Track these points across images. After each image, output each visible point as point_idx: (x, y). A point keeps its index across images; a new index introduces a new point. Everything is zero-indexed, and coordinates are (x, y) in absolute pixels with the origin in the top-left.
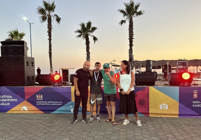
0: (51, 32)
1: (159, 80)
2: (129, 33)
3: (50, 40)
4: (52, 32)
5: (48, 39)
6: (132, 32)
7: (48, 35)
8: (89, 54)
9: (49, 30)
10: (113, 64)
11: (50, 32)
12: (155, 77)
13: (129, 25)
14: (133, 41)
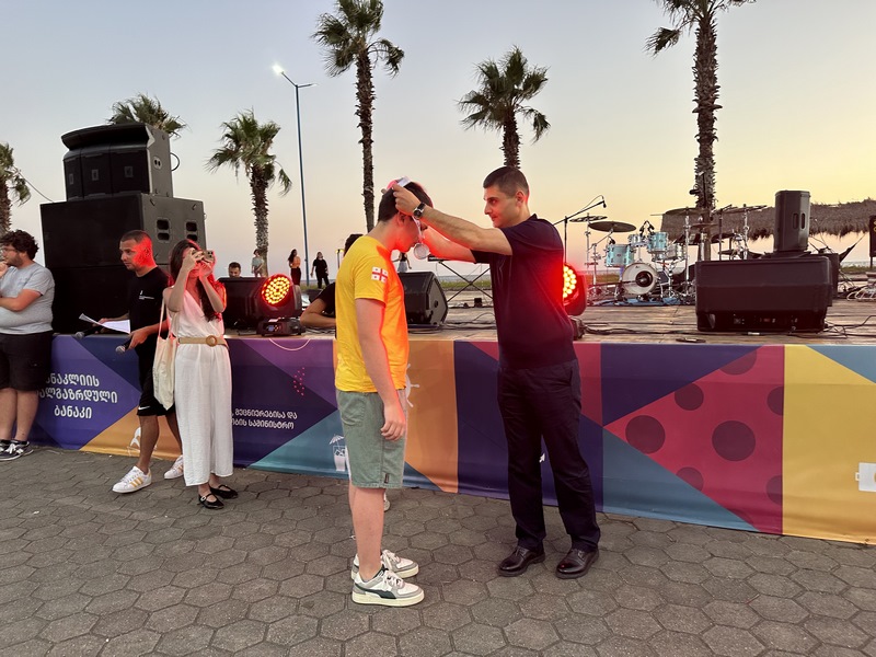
0: (369, 112)
1: (848, 295)
2: (695, 84)
3: (367, 142)
4: (373, 112)
5: (361, 142)
6: (710, 78)
7: (360, 125)
9: (362, 107)
11: (365, 114)
12: (828, 281)
13: (698, 49)
14: (713, 120)
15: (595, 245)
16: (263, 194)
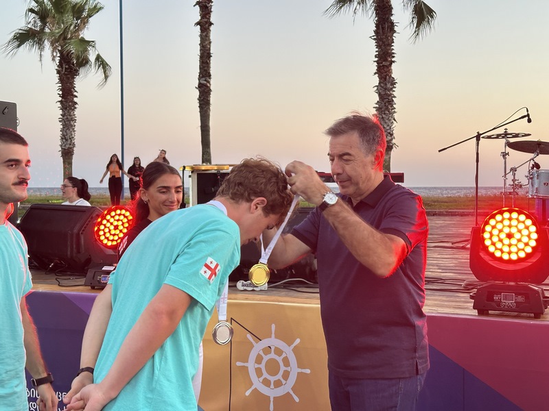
3: (205, 25)
5: (198, 24)
7: (198, 3)
8: (389, 86)
10: (517, 136)
15: (514, 170)
16: (72, 83)
